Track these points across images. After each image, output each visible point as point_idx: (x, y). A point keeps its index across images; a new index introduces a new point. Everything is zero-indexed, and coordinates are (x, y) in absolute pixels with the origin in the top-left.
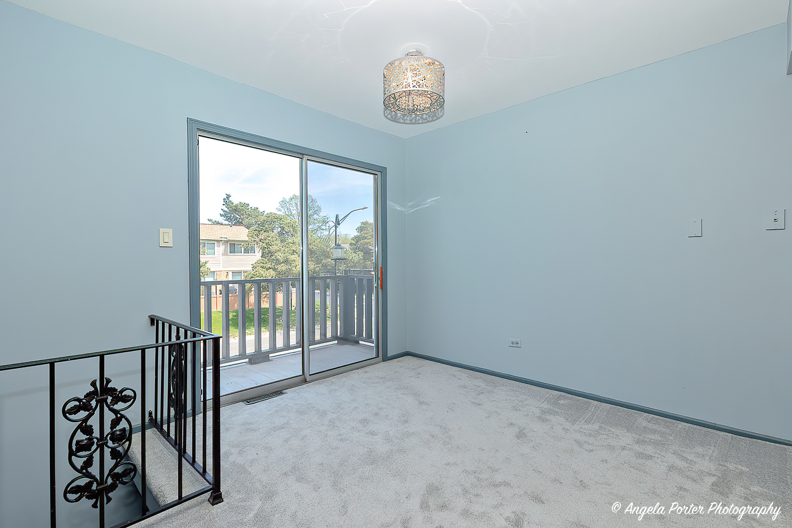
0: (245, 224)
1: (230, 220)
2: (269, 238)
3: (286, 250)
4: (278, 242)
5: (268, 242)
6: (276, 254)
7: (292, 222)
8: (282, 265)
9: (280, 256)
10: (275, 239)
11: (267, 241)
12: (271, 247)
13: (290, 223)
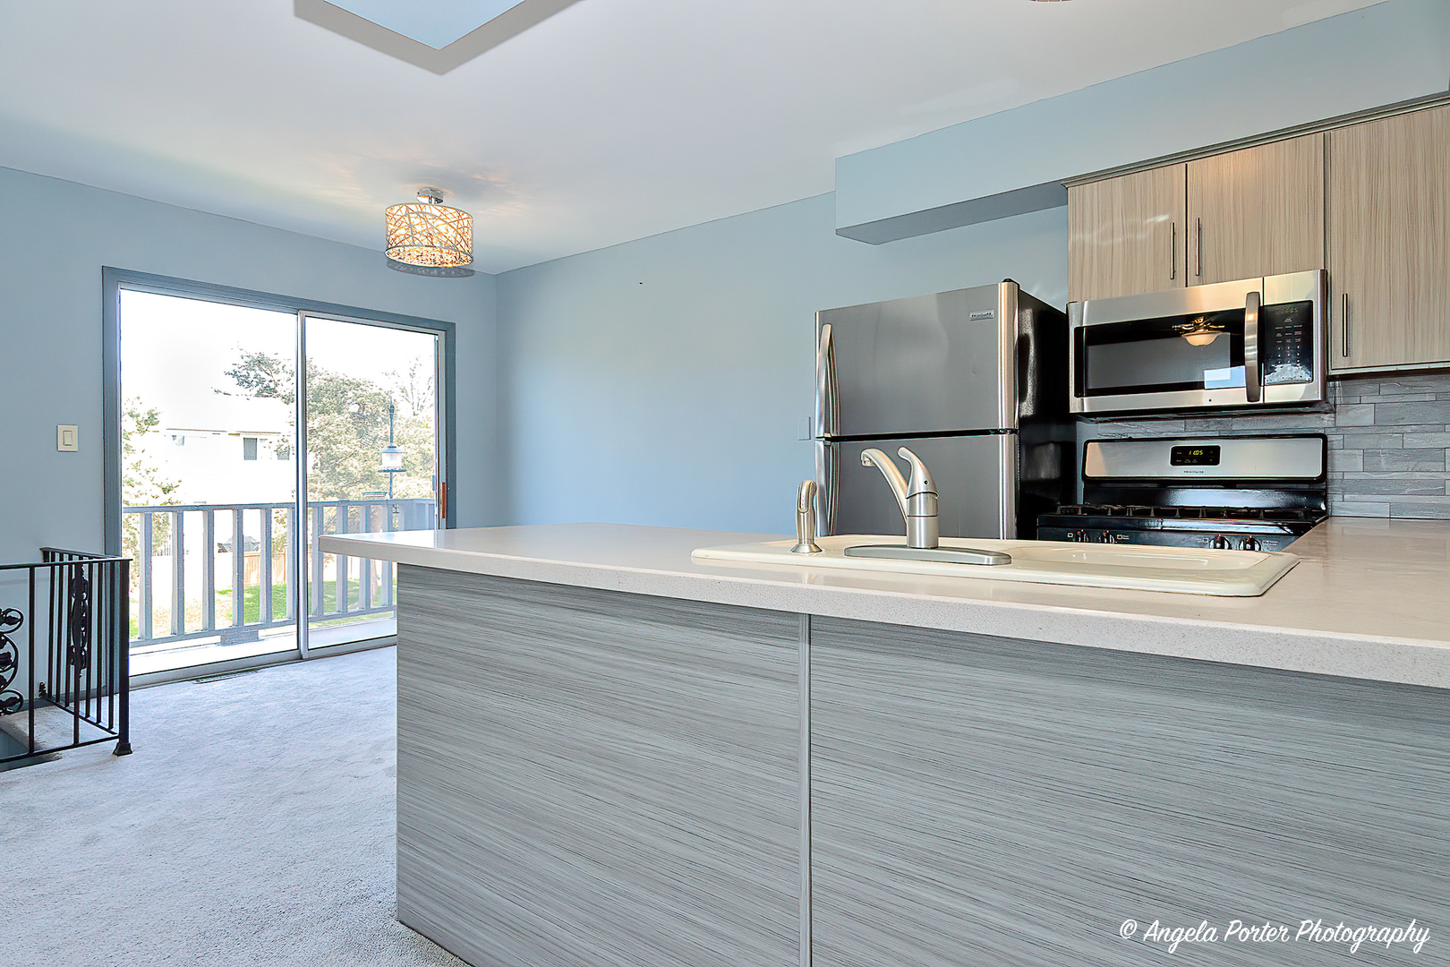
0: (283, 394)
1: (246, 385)
2: (331, 428)
3: (370, 454)
4: (353, 435)
5: (329, 437)
6: (346, 463)
7: (382, 393)
8: (359, 487)
9: (355, 466)
10: (344, 430)
11: (325, 433)
12: (334, 447)
13: (379, 394)
